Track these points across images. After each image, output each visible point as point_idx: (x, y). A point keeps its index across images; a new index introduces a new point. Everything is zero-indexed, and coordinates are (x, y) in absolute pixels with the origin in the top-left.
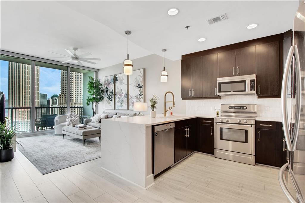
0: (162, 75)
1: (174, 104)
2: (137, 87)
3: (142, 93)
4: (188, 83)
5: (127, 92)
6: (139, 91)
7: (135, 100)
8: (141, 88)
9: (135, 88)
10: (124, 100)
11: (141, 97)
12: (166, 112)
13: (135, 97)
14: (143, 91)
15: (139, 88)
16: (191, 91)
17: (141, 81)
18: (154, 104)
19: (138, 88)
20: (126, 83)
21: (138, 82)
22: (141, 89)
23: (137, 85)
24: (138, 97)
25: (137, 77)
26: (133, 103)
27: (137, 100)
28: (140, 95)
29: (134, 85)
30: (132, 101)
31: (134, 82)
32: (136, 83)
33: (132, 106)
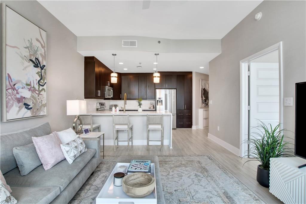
2: (32, 64)
3: (44, 81)
6: (38, 73)
8: (41, 69)
9: (27, 64)
11: (41, 88)
13: (27, 85)
14: (46, 77)
15: (36, 66)
17: (41, 54)
19: (34, 66)
21: (36, 52)
22: (43, 71)
23: (33, 60)
24: (35, 86)
25: (31, 40)
26: (19, 100)
27: (33, 94)
28: (40, 84)
29: (25, 56)
30: (18, 93)
31: (25, 48)
32: (31, 53)
33: (18, 109)
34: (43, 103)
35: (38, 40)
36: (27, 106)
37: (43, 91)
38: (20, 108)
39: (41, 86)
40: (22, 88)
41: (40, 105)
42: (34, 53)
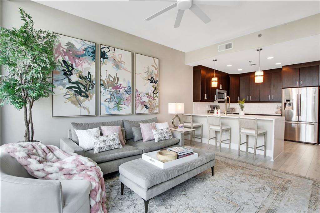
2: (149, 81)
3: (157, 91)
5: (130, 84)
6: (152, 86)
10: (124, 96)
11: (155, 95)
13: (146, 94)
15: (152, 82)
16: (206, 95)
17: (155, 74)
19: (151, 82)
20: (130, 70)
21: (151, 73)
22: (156, 84)
23: (150, 79)
24: (151, 95)
25: (149, 67)
26: (142, 103)
27: (150, 100)
28: (154, 93)
29: (145, 78)
30: (141, 99)
31: (145, 73)
32: (149, 75)
33: (141, 108)
34: (156, 105)
35: (153, 66)
36: (146, 106)
37: (157, 97)
39: (155, 94)
40: (144, 96)
41: (154, 106)
42: (151, 75)
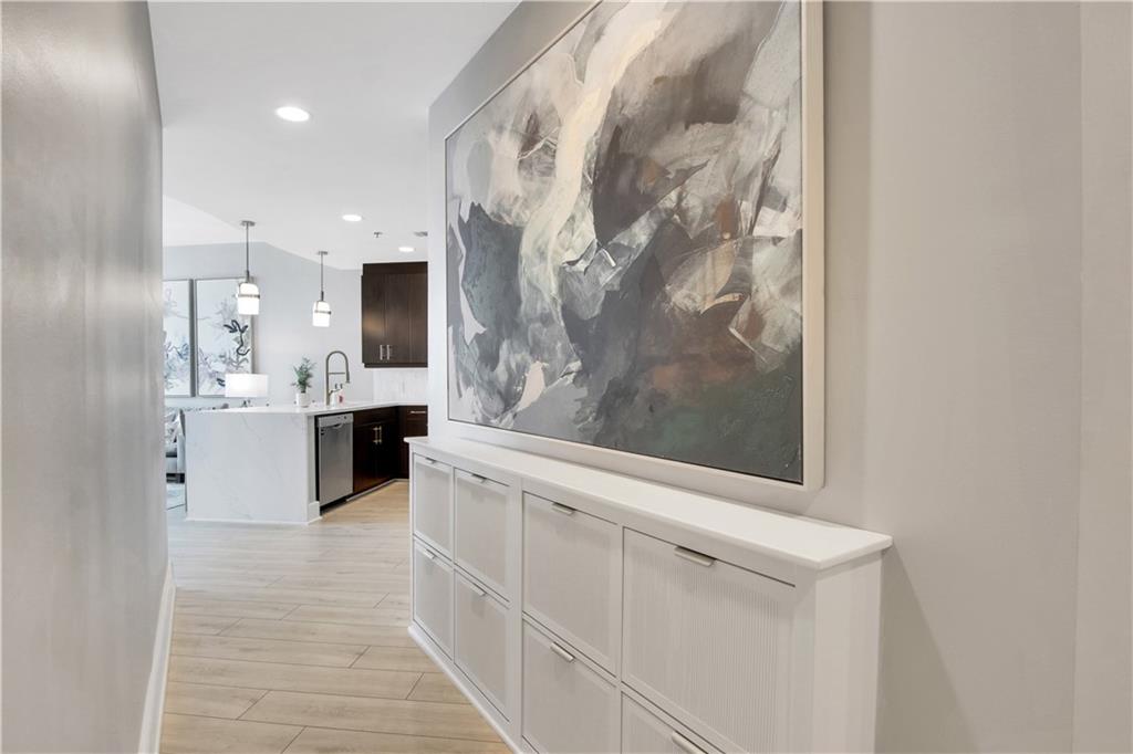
0: (317, 311)
1: (348, 379)
2: (227, 330)
3: (246, 347)
4: (378, 329)
5: (188, 341)
6: (236, 339)
7: (219, 367)
8: (242, 331)
9: (221, 331)
10: (177, 364)
11: (241, 358)
12: (329, 395)
13: (221, 357)
14: (250, 341)
15: (233, 330)
16: (385, 347)
18: (306, 379)
19: (231, 332)
20: (186, 313)
22: (244, 334)
23: (229, 324)
24: (232, 357)
26: (211, 376)
27: (229, 367)
28: (240, 352)
29: (217, 323)
30: (209, 367)
31: (218, 313)
32: (225, 317)
33: (209, 385)
36: (220, 381)
37: (246, 361)
38: (213, 384)
39: (240, 356)
40: (215, 361)
42: (230, 316)
